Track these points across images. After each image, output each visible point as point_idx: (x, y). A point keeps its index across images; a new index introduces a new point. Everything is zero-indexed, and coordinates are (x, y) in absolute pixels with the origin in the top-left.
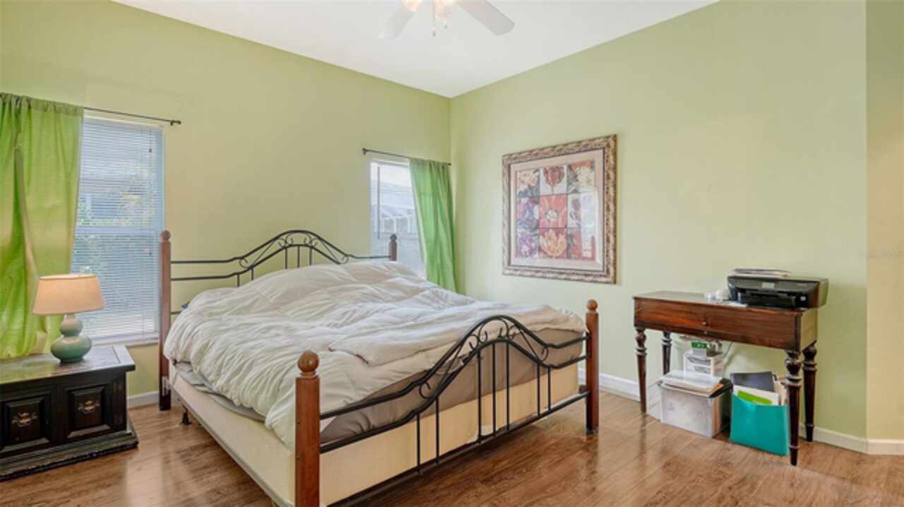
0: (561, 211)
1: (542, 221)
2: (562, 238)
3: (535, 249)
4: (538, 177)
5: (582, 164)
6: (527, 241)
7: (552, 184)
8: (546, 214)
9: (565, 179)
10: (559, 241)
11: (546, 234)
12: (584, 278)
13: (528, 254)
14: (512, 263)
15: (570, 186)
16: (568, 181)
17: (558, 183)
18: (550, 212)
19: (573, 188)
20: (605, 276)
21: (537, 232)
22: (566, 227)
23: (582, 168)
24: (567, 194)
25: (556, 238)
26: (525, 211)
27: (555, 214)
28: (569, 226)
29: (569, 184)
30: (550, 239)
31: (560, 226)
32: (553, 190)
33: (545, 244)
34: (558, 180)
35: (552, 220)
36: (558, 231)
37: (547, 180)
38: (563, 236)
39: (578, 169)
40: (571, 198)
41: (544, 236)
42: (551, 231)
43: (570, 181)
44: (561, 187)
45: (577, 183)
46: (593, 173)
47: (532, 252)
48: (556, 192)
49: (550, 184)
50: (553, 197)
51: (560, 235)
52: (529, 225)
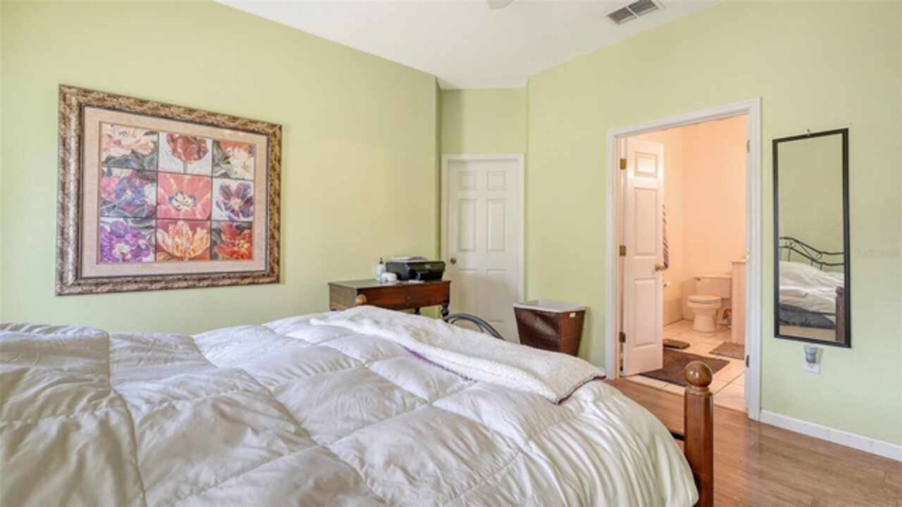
0: (200, 199)
1: (162, 207)
2: (201, 233)
3: (147, 249)
4: (156, 144)
5: (236, 145)
6: (128, 237)
7: (183, 158)
8: (171, 198)
9: (209, 156)
10: (197, 236)
11: (171, 227)
12: (239, 281)
13: (129, 257)
14: (87, 272)
15: (216, 169)
16: (213, 160)
17: (195, 159)
18: (180, 197)
19: (223, 171)
20: (269, 276)
21: (153, 223)
22: (209, 218)
23: (236, 149)
24: (212, 177)
25: (190, 233)
26: (123, 190)
27: (190, 201)
28: (213, 218)
29: (215, 164)
30: (179, 233)
31: (199, 217)
32: (185, 168)
33: (169, 242)
34: (196, 156)
35: (184, 208)
36: (194, 224)
37: (174, 151)
38: (205, 231)
39: (229, 149)
40: (218, 183)
41: (167, 230)
42: (180, 223)
43: (216, 162)
44: (202, 166)
45: (228, 166)
46: (253, 159)
47: (138, 253)
48: (189, 171)
49: (179, 157)
50: (187, 177)
51: (199, 229)
52: (131, 212)
